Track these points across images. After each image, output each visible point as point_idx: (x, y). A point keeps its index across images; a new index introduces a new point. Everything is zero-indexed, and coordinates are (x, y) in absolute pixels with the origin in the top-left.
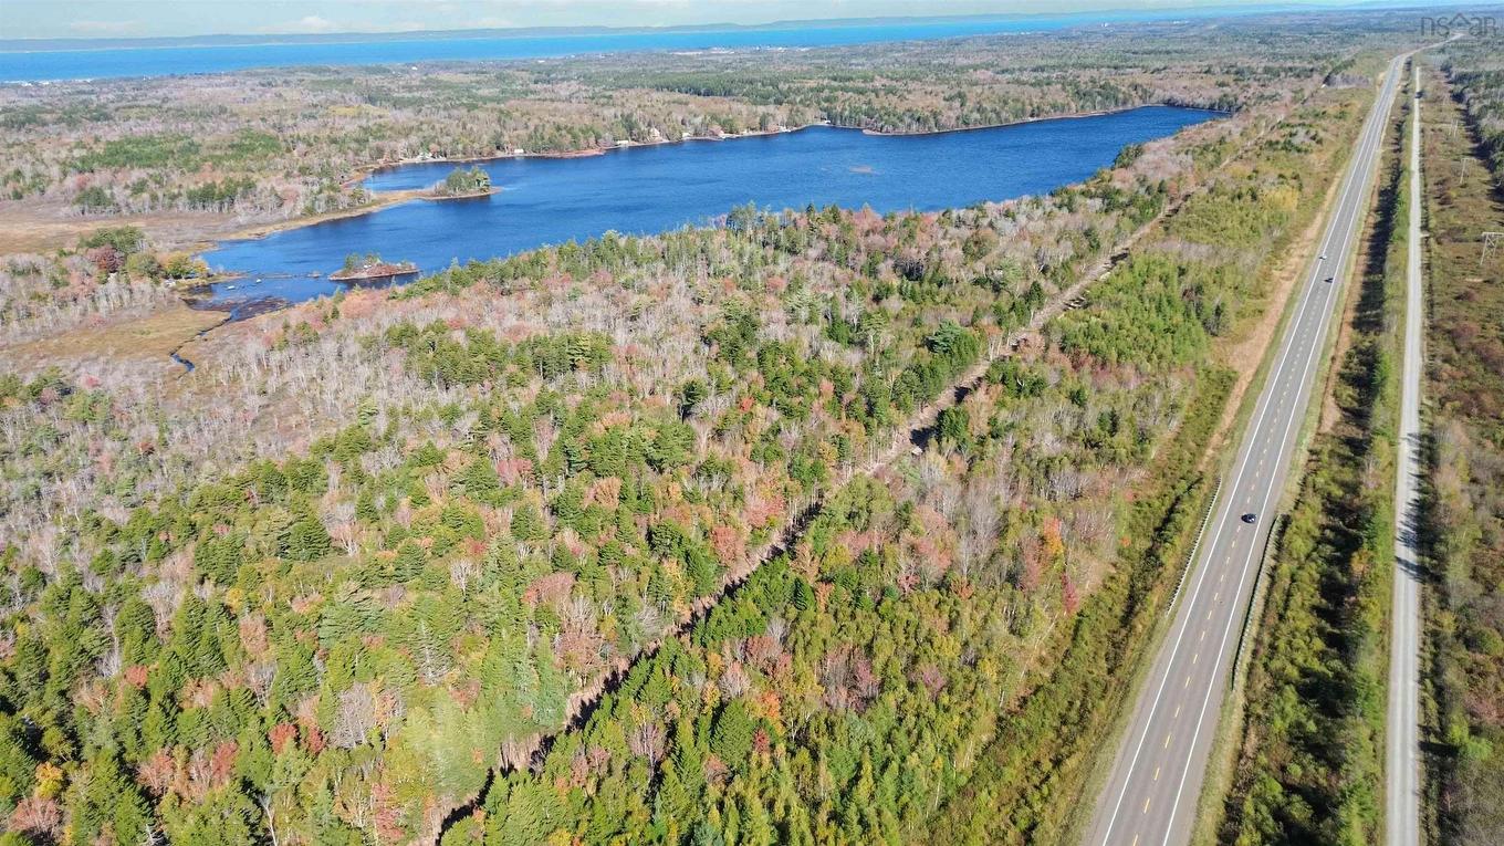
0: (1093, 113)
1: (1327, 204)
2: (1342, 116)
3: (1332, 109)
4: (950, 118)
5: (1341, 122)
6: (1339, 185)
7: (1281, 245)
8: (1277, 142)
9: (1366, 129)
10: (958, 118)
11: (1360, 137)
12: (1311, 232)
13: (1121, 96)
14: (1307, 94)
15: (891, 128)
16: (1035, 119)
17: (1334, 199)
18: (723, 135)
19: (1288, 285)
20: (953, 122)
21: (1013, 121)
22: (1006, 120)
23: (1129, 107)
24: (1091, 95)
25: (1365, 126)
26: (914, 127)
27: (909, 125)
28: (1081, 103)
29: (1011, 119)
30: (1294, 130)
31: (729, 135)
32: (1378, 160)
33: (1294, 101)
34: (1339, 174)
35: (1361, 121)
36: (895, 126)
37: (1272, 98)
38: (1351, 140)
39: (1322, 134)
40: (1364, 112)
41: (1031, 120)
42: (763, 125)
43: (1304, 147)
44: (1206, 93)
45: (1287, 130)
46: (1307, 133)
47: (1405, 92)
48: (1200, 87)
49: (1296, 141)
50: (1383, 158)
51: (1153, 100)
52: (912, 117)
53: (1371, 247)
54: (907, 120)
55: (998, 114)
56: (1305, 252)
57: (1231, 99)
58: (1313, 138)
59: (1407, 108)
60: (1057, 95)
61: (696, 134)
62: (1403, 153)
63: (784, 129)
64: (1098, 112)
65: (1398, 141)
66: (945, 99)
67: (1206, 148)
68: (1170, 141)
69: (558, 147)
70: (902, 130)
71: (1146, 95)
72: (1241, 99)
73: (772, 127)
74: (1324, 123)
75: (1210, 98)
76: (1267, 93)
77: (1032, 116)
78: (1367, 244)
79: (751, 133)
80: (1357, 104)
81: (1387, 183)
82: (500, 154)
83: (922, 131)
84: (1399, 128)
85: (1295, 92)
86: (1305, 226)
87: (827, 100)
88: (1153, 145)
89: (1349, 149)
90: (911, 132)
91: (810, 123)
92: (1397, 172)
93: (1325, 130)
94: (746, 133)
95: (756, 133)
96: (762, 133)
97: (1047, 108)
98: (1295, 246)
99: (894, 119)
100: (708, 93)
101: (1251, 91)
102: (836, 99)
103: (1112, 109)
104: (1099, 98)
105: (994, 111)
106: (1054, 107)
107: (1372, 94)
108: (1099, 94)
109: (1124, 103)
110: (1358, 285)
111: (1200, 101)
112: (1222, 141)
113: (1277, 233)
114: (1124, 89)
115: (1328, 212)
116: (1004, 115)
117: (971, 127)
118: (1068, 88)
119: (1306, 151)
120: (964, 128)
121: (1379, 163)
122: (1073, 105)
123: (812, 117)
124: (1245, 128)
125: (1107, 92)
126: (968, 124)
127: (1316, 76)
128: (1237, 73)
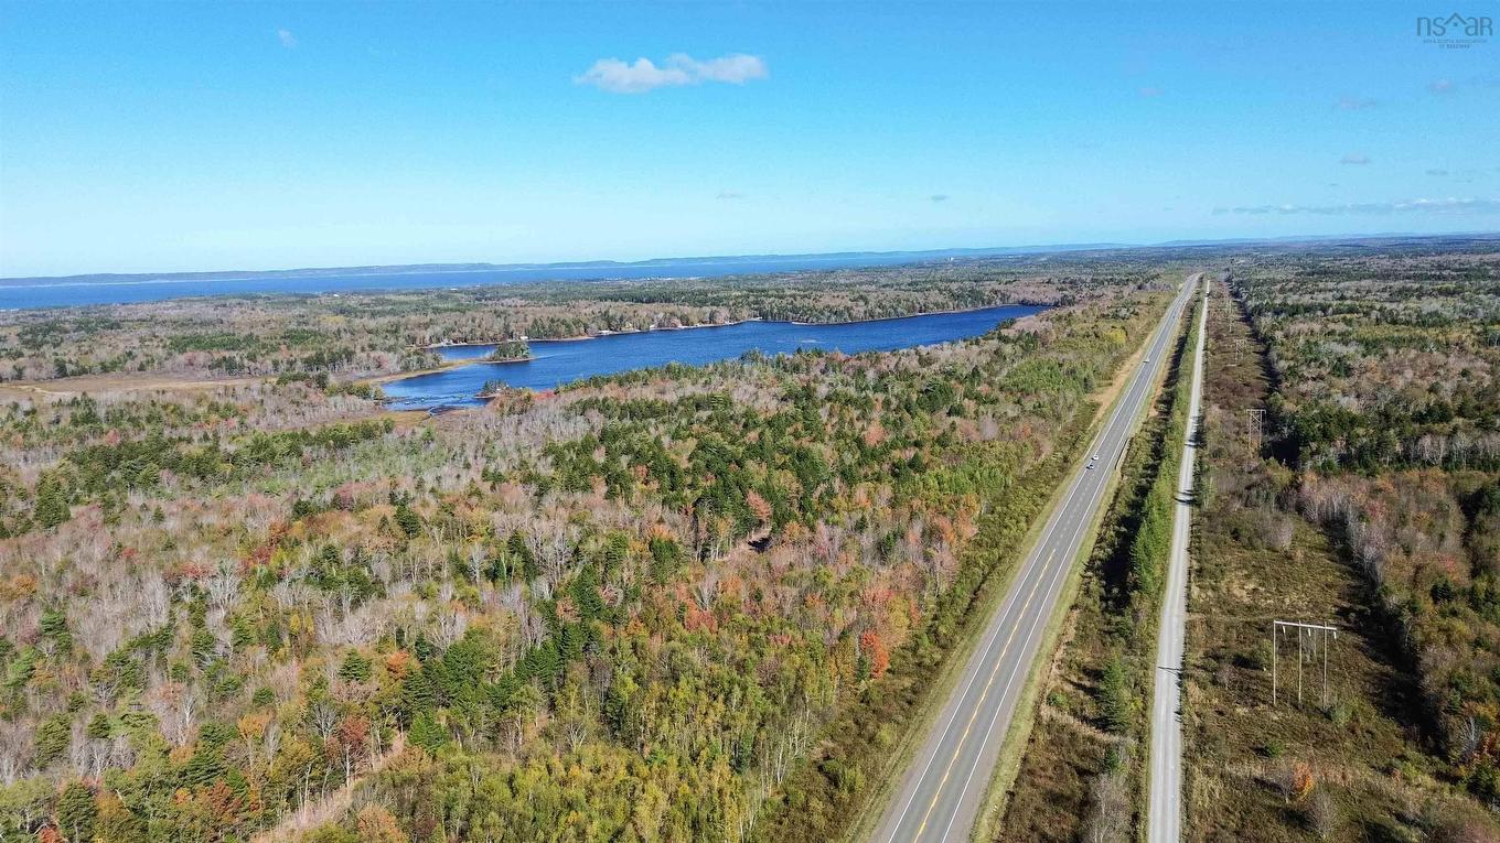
0: (967, 310)
1: (1144, 345)
4: (859, 312)
5: (1152, 306)
7: (1118, 359)
8: (1108, 315)
9: (1169, 311)
10: (865, 313)
11: (1165, 315)
12: (1136, 355)
13: (985, 298)
14: (1125, 293)
15: (814, 320)
16: (923, 313)
17: (1149, 342)
18: (681, 326)
20: (862, 314)
22: (903, 314)
23: (993, 305)
24: (963, 298)
27: (829, 317)
28: (956, 303)
29: (906, 313)
30: (1119, 310)
33: (1117, 296)
34: (1152, 332)
35: (1166, 307)
36: (818, 319)
37: (1101, 295)
38: (1159, 316)
39: (1138, 311)
40: (1168, 303)
41: (921, 314)
42: (712, 320)
43: (1127, 317)
46: (1128, 311)
47: (1198, 293)
49: (1121, 314)
51: (1011, 300)
54: (827, 313)
55: (895, 310)
56: (1134, 363)
58: (1133, 313)
59: (1198, 301)
61: (660, 326)
63: (728, 323)
64: (970, 308)
66: (852, 300)
69: (556, 334)
70: (825, 320)
71: (1004, 297)
73: (719, 321)
74: (1139, 306)
75: (1054, 299)
76: (1096, 293)
79: (706, 325)
80: (1163, 299)
81: (1183, 335)
83: (839, 321)
84: (1193, 309)
85: (1117, 292)
86: (1133, 352)
88: (1021, 318)
89: (1158, 319)
90: (831, 322)
91: (746, 319)
94: (701, 325)
95: (711, 325)
96: (715, 325)
97: (932, 306)
99: (816, 314)
100: (651, 301)
101: (1084, 292)
103: (981, 307)
104: (969, 299)
105: (892, 308)
106: (936, 305)
107: (1175, 295)
108: (969, 297)
109: (989, 303)
111: (1046, 301)
112: (1069, 316)
113: (1115, 354)
114: (987, 294)
116: (899, 310)
117: (877, 318)
121: (1178, 327)
123: (746, 314)
124: (1084, 310)
125: (975, 296)
126: (873, 317)
127: (1132, 285)
128: (1071, 283)
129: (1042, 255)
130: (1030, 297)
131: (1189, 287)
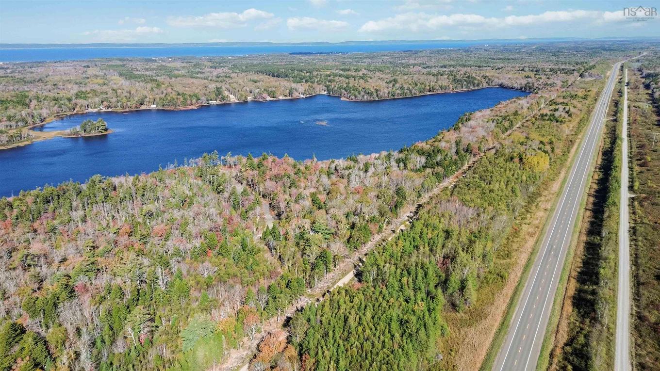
0: (462, 90)
1: (569, 160)
2: (585, 97)
3: (581, 93)
4: (385, 92)
5: (585, 101)
6: (579, 145)
7: (532, 198)
8: (546, 115)
9: (598, 106)
10: (389, 93)
11: (595, 110)
12: (555, 187)
13: (476, 82)
14: (570, 83)
15: (353, 97)
16: (431, 93)
17: (574, 156)
18: (269, 98)
19: (531, 242)
20: (386, 95)
21: (418, 94)
22: (415, 94)
23: (481, 87)
24: (461, 81)
25: (597, 104)
26: (365, 97)
27: (363, 96)
28: (456, 85)
29: (417, 93)
30: (557, 107)
31: (272, 99)
32: (604, 126)
33: (563, 87)
34: (580, 136)
35: (596, 100)
36: (356, 96)
37: (552, 85)
38: (589, 112)
39: (572, 110)
40: (598, 94)
41: (429, 93)
42: (290, 94)
43: (560, 119)
44: (519, 81)
45: (553, 107)
46: (564, 109)
47: (620, 82)
48: (517, 78)
49: (557, 114)
50: (607, 126)
51: (493, 84)
52: (365, 92)
53: (594, 204)
54: (362, 93)
55: (410, 91)
56: (549, 207)
57: (531, 85)
58: (567, 112)
59: (620, 93)
60: (444, 81)
61: (255, 98)
62: (618, 123)
63: (302, 96)
64: (464, 90)
65: (616, 113)
66: (387, 82)
67: (505, 118)
68: (487, 112)
69: (175, 105)
70: (359, 98)
71: (490, 81)
72: (536, 85)
73: (296, 95)
74: (575, 102)
75: (521, 84)
76: (549, 83)
77: (429, 92)
78: (592, 199)
79: (284, 98)
80: (595, 90)
81: (608, 146)
82: (143, 107)
83: (369, 99)
84: (616, 104)
85: (563, 82)
86: (553, 180)
87: (330, 81)
88: (478, 114)
89: (587, 118)
90: (363, 100)
91: (318, 93)
92: (613, 137)
93: (575, 107)
94: (281, 98)
95: (287, 98)
96: (290, 98)
97: (437, 88)
98: (543, 198)
99: (356, 93)
100: (278, 76)
101: (541, 81)
102: (334, 81)
103: (472, 88)
104: (465, 83)
105: (409, 89)
106: (441, 87)
107: (603, 83)
108: (465, 81)
109: (478, 85)
110: (582, 245)
111: (515, 85)
112: (516, 113)
113: (532, 189)
114: (479, 78)
115: (569, 168)
116: (413, 91)
117: (396, 97)
118: (451, 77)
119: (561, 122)
120: (392, 98)
121: (604, 130)
122: (451, 86)
123: (321, 90)
124: (532, 104)
125: (470, 79)
126: (394, 96)
127: (576, 73)
128: (536, 71)
129: (534, 44)
130: (506, 82)
131: (614, 73)
